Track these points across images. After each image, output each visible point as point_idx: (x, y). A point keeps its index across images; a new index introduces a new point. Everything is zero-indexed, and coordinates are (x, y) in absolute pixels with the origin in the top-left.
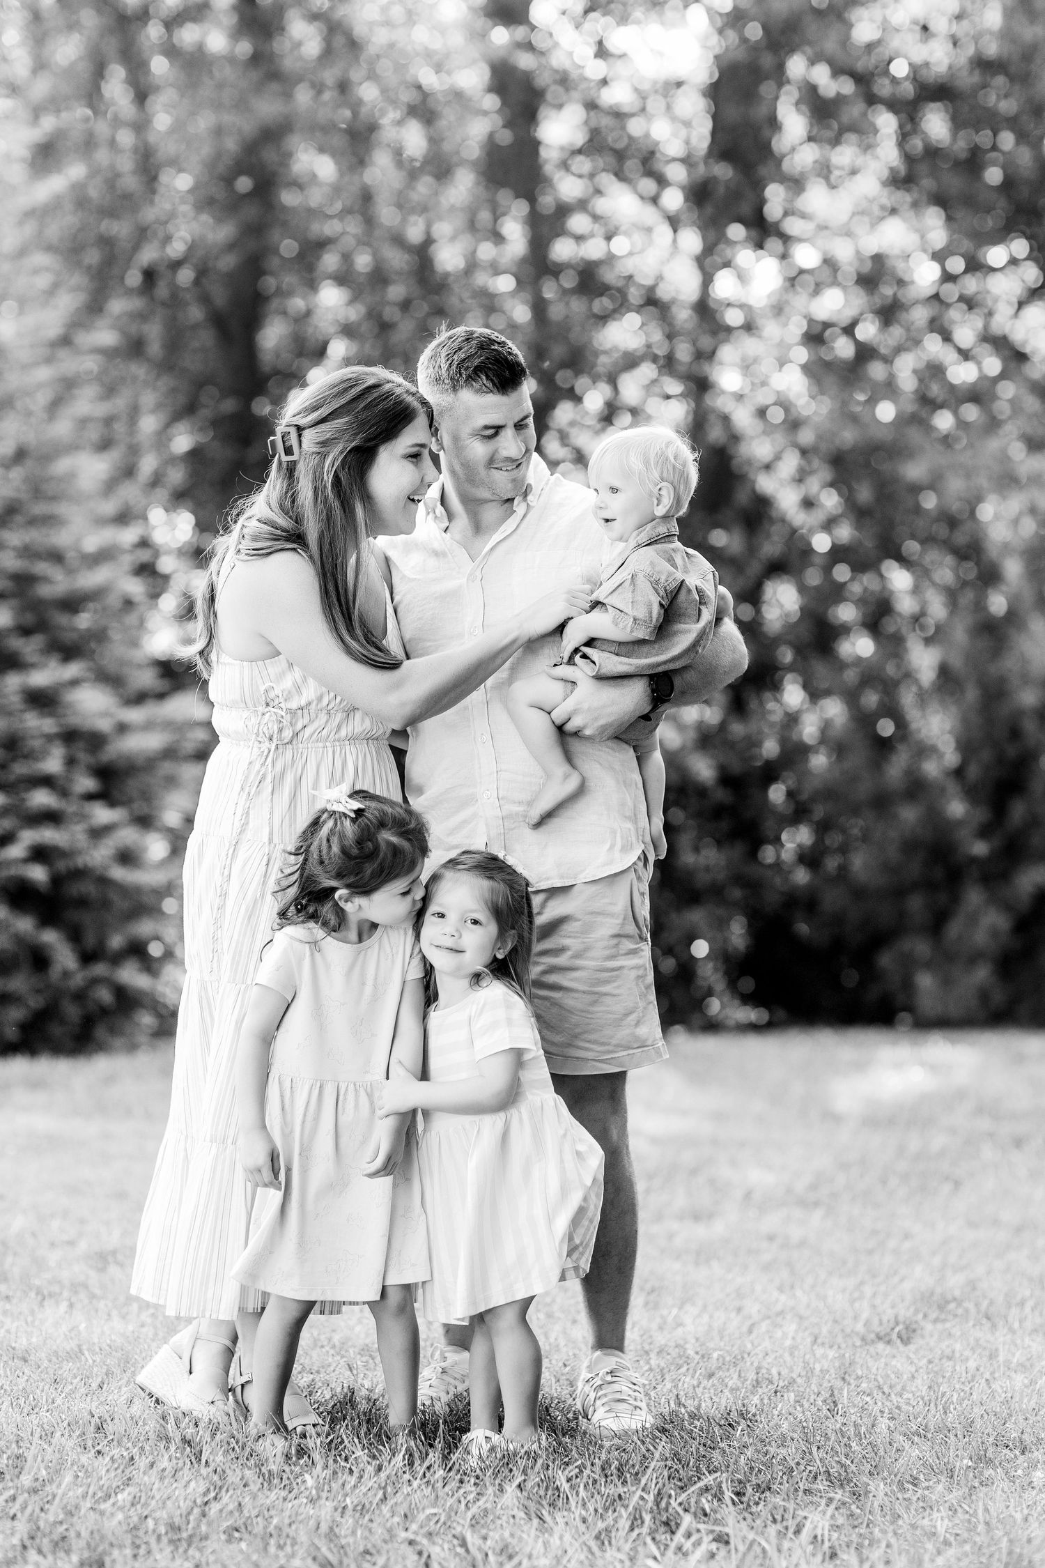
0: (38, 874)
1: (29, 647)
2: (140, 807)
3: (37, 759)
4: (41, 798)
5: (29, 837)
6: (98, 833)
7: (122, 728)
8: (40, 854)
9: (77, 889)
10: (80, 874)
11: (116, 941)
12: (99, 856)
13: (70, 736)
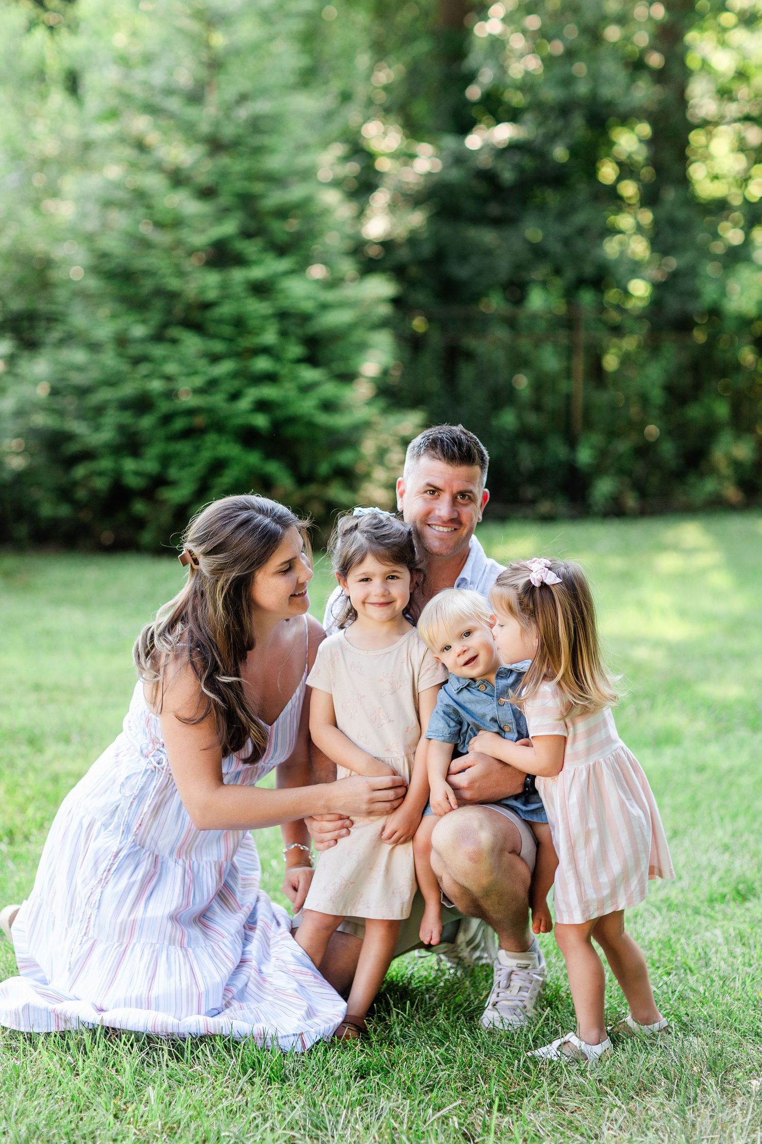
0: (261, 421)
1: (250, 248)
2: (338, 367)
3: (258, 334)
4: (262, 364)
5: (253, 394)
6: (306, 389)
7: (325, 307)
8: (262, 406)
9: (291, 431)
10: (292, 420)
11: (324, 468)
12: (307, 406)
13: (283, 315)
